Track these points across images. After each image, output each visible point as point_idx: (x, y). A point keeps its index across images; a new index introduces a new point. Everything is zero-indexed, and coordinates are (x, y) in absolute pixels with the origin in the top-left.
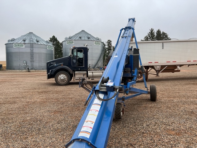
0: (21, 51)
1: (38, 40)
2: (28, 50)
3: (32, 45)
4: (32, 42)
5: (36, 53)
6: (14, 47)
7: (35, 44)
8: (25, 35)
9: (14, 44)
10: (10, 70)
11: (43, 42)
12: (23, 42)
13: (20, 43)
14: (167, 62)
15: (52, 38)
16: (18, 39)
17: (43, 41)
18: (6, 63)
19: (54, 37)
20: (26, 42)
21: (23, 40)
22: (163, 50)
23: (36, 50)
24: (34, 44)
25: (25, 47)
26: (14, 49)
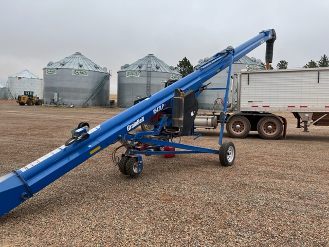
0: (135, 82)
1: (158, 66)
2: (144, 81)
3: (149, 74)
4: (149, 69)
5: (154, 85)
6: (127, 76)
7: (154, 71)
8: (142, 59)
9: (127, 72)
10: (121, 109)
11: (165, 69)
12: (138, 69)
13: (134, 71)
14: (326, 107)
15: (182, 62)
16: (133, 65)
17: (166, 66)
18: (117, 98)
19: (185, 59)
20: (143, 69)
21: (139, 66)
22: (319, 85)
23: (154, 81)
24: (152, 73)
25: (140, 76)
26: (127, 80)
